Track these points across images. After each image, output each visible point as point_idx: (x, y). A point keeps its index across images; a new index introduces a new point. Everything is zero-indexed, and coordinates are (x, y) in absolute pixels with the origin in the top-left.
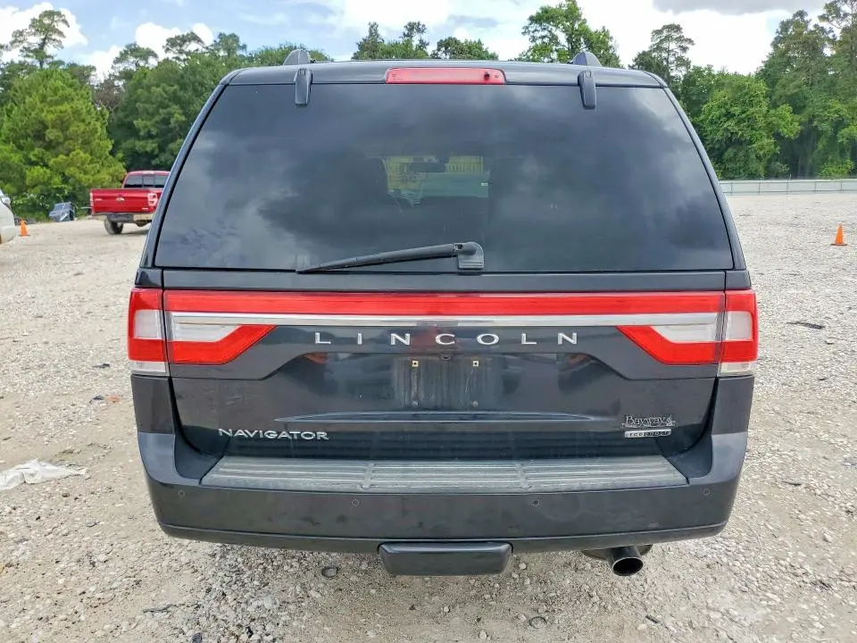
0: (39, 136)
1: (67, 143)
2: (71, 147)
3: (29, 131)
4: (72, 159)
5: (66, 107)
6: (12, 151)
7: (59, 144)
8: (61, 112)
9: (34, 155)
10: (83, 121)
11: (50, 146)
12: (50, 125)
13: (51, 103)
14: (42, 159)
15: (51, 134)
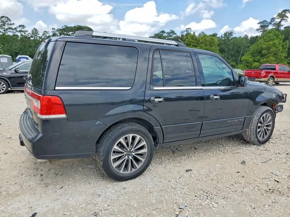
0: (260, 52)
1: (268, 54)
2: (269, 56)
3: (257, 51)
4: (268, 60)
5: (271, 43)
6: (251, 58)
7: (265, 55)
8: (269, 44)
9: (257, 59)
10: (276, 47)
11: (263, 56)
12: (264, 49)
13: (267, 42)
14: (259, 60)
15: (264, 52)
